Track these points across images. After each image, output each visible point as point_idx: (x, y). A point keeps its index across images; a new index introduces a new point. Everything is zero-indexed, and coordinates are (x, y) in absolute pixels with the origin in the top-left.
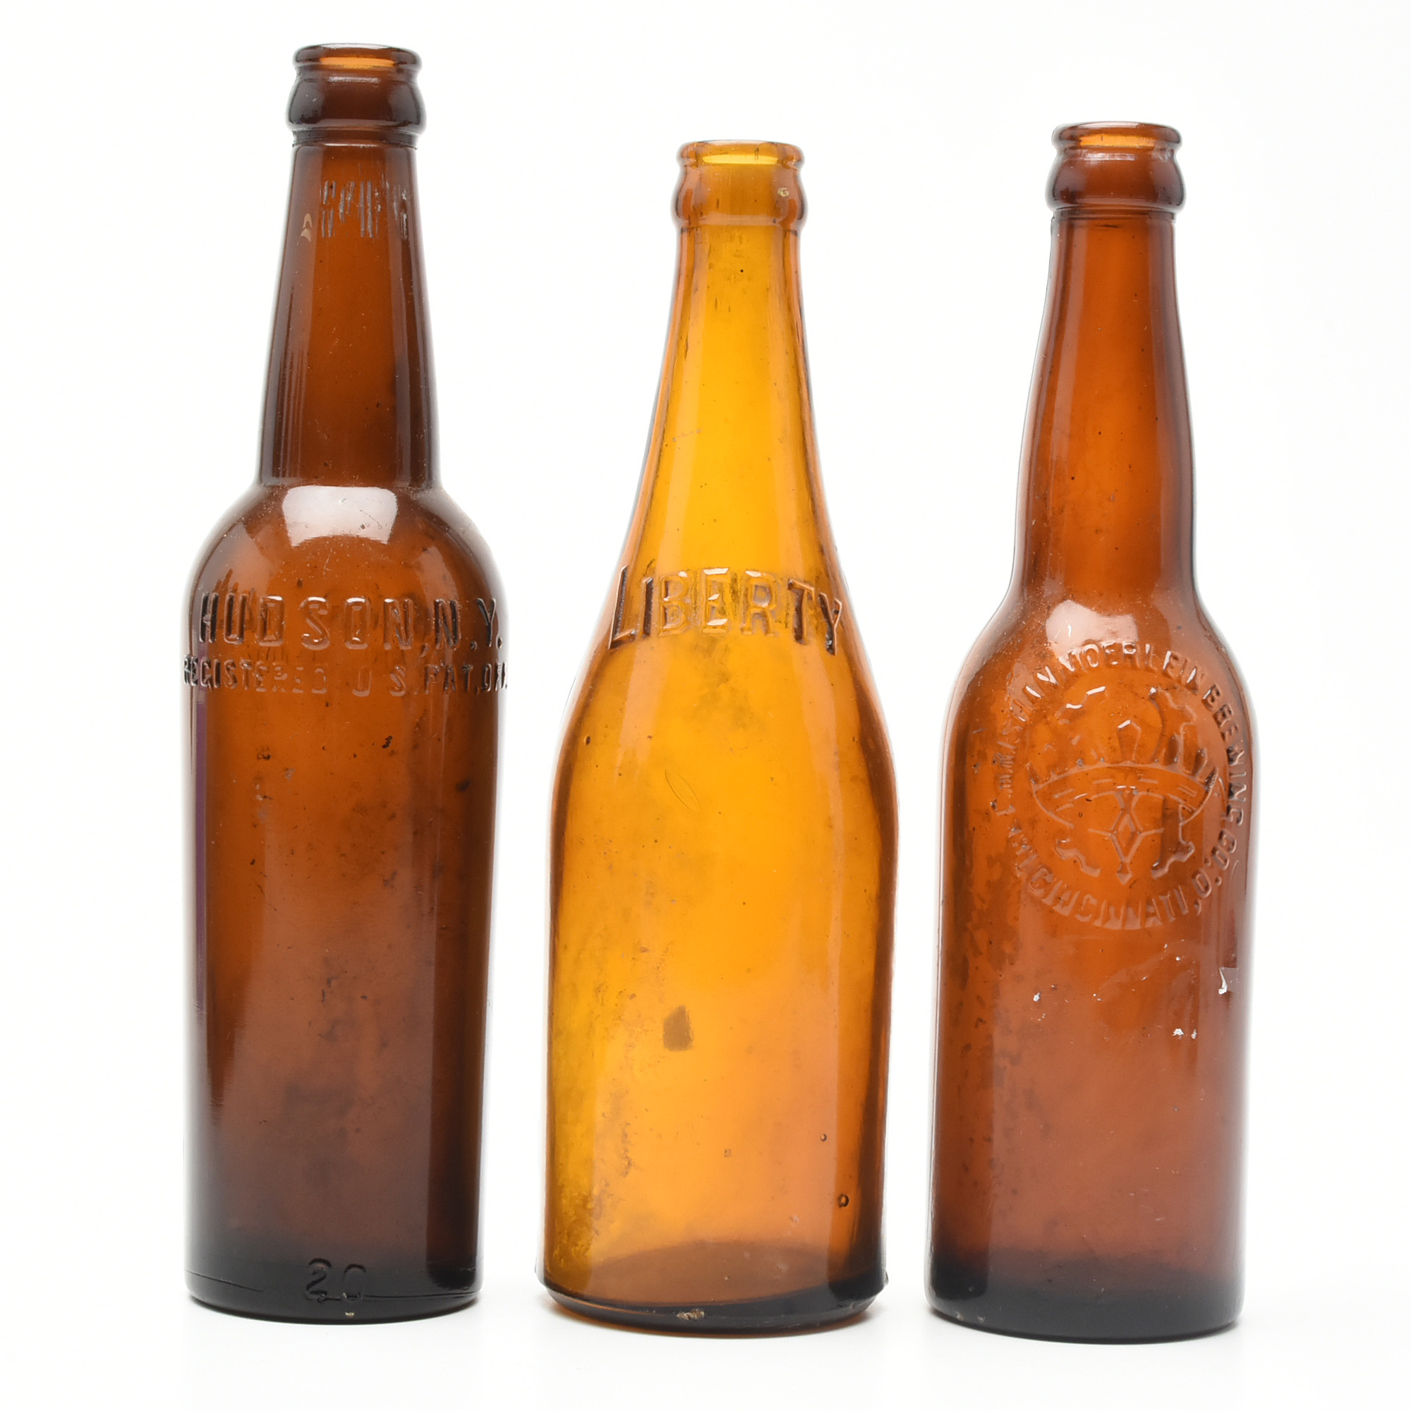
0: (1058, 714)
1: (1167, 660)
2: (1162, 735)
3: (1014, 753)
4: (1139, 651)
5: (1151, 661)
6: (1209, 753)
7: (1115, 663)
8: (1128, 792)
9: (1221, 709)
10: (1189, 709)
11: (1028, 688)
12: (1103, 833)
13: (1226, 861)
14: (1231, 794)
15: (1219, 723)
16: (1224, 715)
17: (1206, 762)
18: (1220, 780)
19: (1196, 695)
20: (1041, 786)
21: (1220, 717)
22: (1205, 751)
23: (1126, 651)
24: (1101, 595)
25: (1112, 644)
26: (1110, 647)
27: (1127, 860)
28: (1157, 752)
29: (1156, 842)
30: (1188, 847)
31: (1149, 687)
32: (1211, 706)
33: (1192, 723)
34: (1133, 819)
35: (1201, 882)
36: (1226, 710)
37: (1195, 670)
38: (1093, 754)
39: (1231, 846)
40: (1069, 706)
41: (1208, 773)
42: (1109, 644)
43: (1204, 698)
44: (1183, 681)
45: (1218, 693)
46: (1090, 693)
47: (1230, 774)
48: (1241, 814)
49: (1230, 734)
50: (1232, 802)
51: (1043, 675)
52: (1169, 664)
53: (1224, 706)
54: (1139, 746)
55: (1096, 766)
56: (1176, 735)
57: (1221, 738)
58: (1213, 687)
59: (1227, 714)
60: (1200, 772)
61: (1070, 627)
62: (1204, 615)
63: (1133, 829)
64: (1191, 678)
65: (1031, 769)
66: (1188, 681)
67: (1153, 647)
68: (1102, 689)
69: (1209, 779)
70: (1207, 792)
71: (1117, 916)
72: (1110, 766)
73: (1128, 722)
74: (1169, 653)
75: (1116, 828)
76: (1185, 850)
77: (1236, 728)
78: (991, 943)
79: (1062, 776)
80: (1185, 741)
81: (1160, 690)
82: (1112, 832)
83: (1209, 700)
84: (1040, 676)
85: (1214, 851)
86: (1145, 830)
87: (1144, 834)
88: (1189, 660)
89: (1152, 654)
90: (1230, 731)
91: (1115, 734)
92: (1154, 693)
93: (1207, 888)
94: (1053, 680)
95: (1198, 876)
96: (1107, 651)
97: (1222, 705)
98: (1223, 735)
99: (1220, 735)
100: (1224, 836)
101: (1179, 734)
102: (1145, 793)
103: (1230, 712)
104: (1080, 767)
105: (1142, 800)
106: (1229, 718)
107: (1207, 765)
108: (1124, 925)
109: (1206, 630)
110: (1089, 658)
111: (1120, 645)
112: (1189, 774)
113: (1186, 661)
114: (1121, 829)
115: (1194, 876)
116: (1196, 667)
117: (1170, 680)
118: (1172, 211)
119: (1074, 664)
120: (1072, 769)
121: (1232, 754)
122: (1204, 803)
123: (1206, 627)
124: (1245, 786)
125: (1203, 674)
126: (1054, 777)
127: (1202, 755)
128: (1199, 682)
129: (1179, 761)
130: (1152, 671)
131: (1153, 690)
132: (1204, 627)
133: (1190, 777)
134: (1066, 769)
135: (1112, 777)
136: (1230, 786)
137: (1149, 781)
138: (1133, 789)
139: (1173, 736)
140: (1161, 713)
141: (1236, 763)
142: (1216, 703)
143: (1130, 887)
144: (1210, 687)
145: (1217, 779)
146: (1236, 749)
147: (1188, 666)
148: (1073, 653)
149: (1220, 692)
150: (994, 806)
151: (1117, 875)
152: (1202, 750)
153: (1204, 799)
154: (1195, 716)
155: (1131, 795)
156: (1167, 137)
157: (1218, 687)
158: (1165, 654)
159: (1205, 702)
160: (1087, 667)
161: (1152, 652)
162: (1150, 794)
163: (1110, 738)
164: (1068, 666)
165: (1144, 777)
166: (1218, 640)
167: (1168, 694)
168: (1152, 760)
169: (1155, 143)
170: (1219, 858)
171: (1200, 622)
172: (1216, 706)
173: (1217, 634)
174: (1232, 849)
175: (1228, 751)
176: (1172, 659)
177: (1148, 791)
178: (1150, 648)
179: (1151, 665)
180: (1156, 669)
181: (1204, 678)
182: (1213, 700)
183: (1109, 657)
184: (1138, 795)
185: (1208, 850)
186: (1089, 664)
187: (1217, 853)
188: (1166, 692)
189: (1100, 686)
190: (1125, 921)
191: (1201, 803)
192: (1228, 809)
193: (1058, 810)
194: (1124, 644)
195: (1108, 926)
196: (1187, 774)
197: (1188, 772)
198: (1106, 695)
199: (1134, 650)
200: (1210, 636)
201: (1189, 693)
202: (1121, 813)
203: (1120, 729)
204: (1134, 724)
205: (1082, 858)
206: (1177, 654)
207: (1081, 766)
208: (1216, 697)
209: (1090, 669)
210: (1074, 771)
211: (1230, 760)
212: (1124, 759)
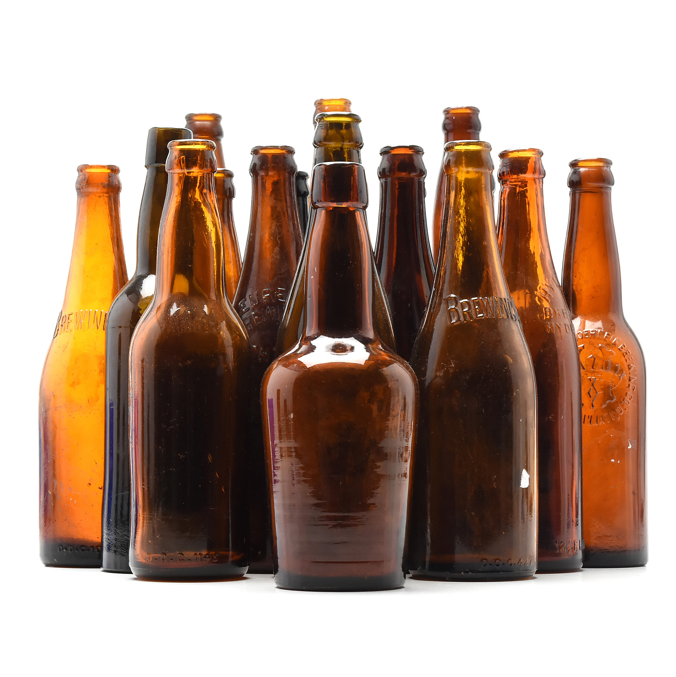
1: (606, 335)
6: (620, 366)
7: (587, 337)
10: (613, 351)
13: (629, 403)
14: (630, 380)
15: (624, 356)
16: (627, 354)
17: (619, 369)
18: (625, 375)
19: (616, 347)
21: (625, 354)
23: (591, 333)
27: (593, 402)
29: (602, 396)
32: (621, 351)
33: (614, 355)
35: (619, 410)
36: (627, 352)
42: (586, 331)
43: (619, 348)
44: (611, 342)
47: (629, 374)
48: (635, 388)
50: (631, 383)
52: (606, 337)
53: (627, 350)
56: (608, 360)
60: (617, 372)
64: (615, 341)
66: (613, 342)
68: (583, 345)
70: (620, 379)
72: (586, 371)
73: (591, 356)
76: (613, 399)
80: (612, 362)
81: (603, 345)
83: (621, 348)
85: (624, 399)
86: (599, 392)
89: (601, 334)
90: (629, 359)
91: (587, 360)
93: (621, 412)
96: (585, 333)
98: (626, 360)
100: (628, 395)
102: (598, 379)
103: (629, 353)
105: (597, 382)
110: (579, 335)
111: (590, 331)
115: (617, 408)
117: (607, 342)
118: (610, 186)
121: (629, 367)
122: (619, 383)
124: (636, 378)
125: (619, 340)
127: (618, 367)
128: (617, 343)
129: (609, 369)
130: (600, 339)
131: (600, 345)
136: (629, 377)
140: (603, 352)
141: (632, 370)
143: (595, 411)
146: (632, 365)
149: (625, 346)
152: (618, 365)
156: (608, 163)
157: (624, 344)
158: (605, 333)
163: (586, 362)
167: (606, 347)
168: (600, 369)
169: (603, 164)
170: (626, 402)
172: (623, 351)
174: (631, 399)
177: (600, 379)
178: (600, 331)
179: (600, 337)
180: (602, 338)
183: (586, 335)
192: (629, 385)
194: (591, 330)
197: (613, 373)
199: (595, 332)
201: (613, 346)
203: (589, 358)
206: (609, 333)
208: (624, 348)
211: (629, 369)
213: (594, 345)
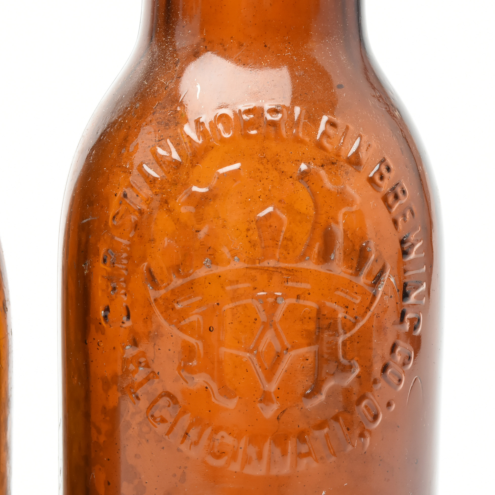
0: (182, 198)
1: (322, 127)
2: (316, 223)
3: (128, 249)
4: (286, 116)
5: (300, 129)
6: (377, 245)
7: (254, 132)
8: (271, 300)
9: (393, 189)
10: (350, 190)
11: (145, 166)
12: (241, 353)
13: (400, 380)
14: (406, 295)
15: (389, 207)
16: (396, 197)
17: (373, 257)
18: (392, 280)
19: (359, 172)
20: (162, 292)
21: (391, 199)
22: (372, 244)
23: (269, 117)
24: (241, 45)
25: (251, 107)
26: (248, 112)
27: (272, 387)
28: (309, 246)
29: (310, 360)
30: (351, 367)
31: (298, 162)
32: (379, 186)
33: (355, 208)
34: (278, 335)
35: (368, 410)
36: (399, 190)
37: (358, 140)
38: (225, 250)
39: (406, 360)
40: (195, 189)
41: (375, 272)
42: (247, 108)
43: (371, 175)
44: (343, 153)
45: (388, 169)
46: (222, 171)
47: (405, 271)
48: (419, 320)
49: (404, 220)
50: (409, 305)
51: (164, 149)
52: (324, 133)
53: (397, 185)
54: (285, 238)
55: (228, 267)
56: (333, 225)
57: (392, 225)
58: (383, 161)
59: (400, 194)
60: (366, 270)
61: (198, 87)
62: (373, 71)
63: (277, 347)
64: (353, 149)
65: (149, 271)
66: (350, 154)
67: (304, 111)
68: (237, 166)
69: (377, 280)
70: (374, 296)
71: (260, 457)
72: (249, 266)
73: (270, 209)
74: (325, 118)
75: (256, 347)
76: (348, 369)
77: (413, 213)
78: (109, 484)
79: (189, 279)
80: (345, 231)
81: (312, 166)
82: (251, 351)
83: (377, 178)
84: (161, 151)
85: (385, 369)
86: (295, 347)
87: (293, 353)
88: (351, 127)
89: (303, 121)
90: (404, 216)
91: (253, 225)
92: (304, 171)
93: (376, 417)
94: (175, 156)
95: (364, 403)
96: (245, 117)
97: (394, 184)
98: (395, 222)
99: (391, 222)
100: (398, 350)
101: (337, 223)
102: (293, 301)
103: (404, 192)
104: (208, 269)
105: (291, 309)
106: (403, 200)
107: (376, 260)
108: (269, 468)
109: (374, 88)
110: (220, 126)
111: (262, 109)
112: (351, 274)
113: (347, 128)
114: (262, 347)
115: (359, 402)
116: (360, 136)
117: (326, 153)
119: (203, 133)
120: (197, 271)
121: (406, 246)
122: (372, 309)
123: (375, 85)
124: (425, 284)
125: (369, 145)
126: (177, 282)
127: (368, 249)
128: (363, 155)
129: (337, 257)
130: (301, 141)
131: (303, 167)
132: (372, 84)
133: (353, 279)
134: (191, 271)
135: (253, 279)
136: (405, 285)
137: (299, 285)
138: (277, 297)
139: (330, 226)
140: (313, 195)
141: (412, 256)
142: (386, 181)
143: (278, 418)
144: (378, 160)
145: (389, 279)
146: (412, 238)
147: (350, 134)
148: (201, 120)
149: (392, 166)
150: (105, 317)
151: (259, 405)
152: (367, 243)
153: (372, 303)
154: (358, 199)
155: (275, 305)
157: (389, 161)
158: (320, 120)
159: (371, 180)
160: (219, 138)
161: (303, 117)
162: (301, 302)
163: (248, 230)
164: (194, 136)
165: (293, 281)
166: (390, 102)
167: (322, 172)
168: (302, 258)
170: (391, 377)
171: (368, 79)
172: (385, 186)
173: (390, 94)
174: (409, 364)
175: (402, 242)
176: (328, 126)
177: (298, 297)
178: (301, 111)
179: (301, 135)
180: (307, 139)
181: (371, 150)
182: (382, 178)
183: (248, 125)
184: (283, 304)
185: (377, 367)
186: (220, 134)
187: (389, 371)
188: (321, 169)
189: (235, 162)
190: (271, 462)
191: (368, 309)
192: (403, 314)
193: (183, 323)
194: (267, 107)
195: (249, 470)
196: (349, 274)
197: (351, 271)
198: (242, 173)
199: (280, 116)
200: (380, 96)
201: (351, 169)
202: (262, 327)
203: (261, 219)
204: (278, 212)
205: (214, 386)
206: (334, 119)
207: (208, 266)
208: (386, 174)
209: (223, 140)
210: (202, 273)
211: (405, 253)
212: (265, 257)
213: (280, 166)
